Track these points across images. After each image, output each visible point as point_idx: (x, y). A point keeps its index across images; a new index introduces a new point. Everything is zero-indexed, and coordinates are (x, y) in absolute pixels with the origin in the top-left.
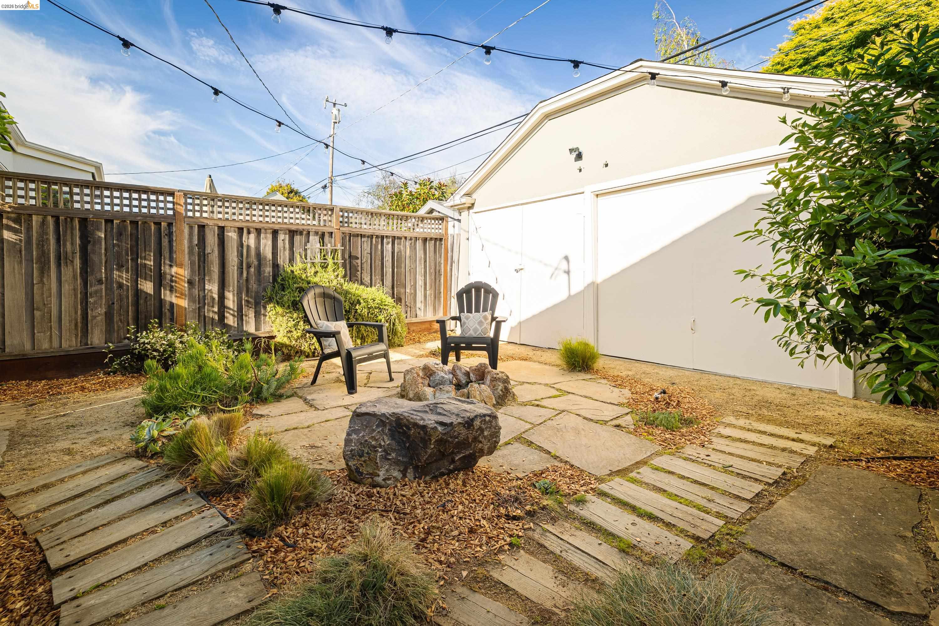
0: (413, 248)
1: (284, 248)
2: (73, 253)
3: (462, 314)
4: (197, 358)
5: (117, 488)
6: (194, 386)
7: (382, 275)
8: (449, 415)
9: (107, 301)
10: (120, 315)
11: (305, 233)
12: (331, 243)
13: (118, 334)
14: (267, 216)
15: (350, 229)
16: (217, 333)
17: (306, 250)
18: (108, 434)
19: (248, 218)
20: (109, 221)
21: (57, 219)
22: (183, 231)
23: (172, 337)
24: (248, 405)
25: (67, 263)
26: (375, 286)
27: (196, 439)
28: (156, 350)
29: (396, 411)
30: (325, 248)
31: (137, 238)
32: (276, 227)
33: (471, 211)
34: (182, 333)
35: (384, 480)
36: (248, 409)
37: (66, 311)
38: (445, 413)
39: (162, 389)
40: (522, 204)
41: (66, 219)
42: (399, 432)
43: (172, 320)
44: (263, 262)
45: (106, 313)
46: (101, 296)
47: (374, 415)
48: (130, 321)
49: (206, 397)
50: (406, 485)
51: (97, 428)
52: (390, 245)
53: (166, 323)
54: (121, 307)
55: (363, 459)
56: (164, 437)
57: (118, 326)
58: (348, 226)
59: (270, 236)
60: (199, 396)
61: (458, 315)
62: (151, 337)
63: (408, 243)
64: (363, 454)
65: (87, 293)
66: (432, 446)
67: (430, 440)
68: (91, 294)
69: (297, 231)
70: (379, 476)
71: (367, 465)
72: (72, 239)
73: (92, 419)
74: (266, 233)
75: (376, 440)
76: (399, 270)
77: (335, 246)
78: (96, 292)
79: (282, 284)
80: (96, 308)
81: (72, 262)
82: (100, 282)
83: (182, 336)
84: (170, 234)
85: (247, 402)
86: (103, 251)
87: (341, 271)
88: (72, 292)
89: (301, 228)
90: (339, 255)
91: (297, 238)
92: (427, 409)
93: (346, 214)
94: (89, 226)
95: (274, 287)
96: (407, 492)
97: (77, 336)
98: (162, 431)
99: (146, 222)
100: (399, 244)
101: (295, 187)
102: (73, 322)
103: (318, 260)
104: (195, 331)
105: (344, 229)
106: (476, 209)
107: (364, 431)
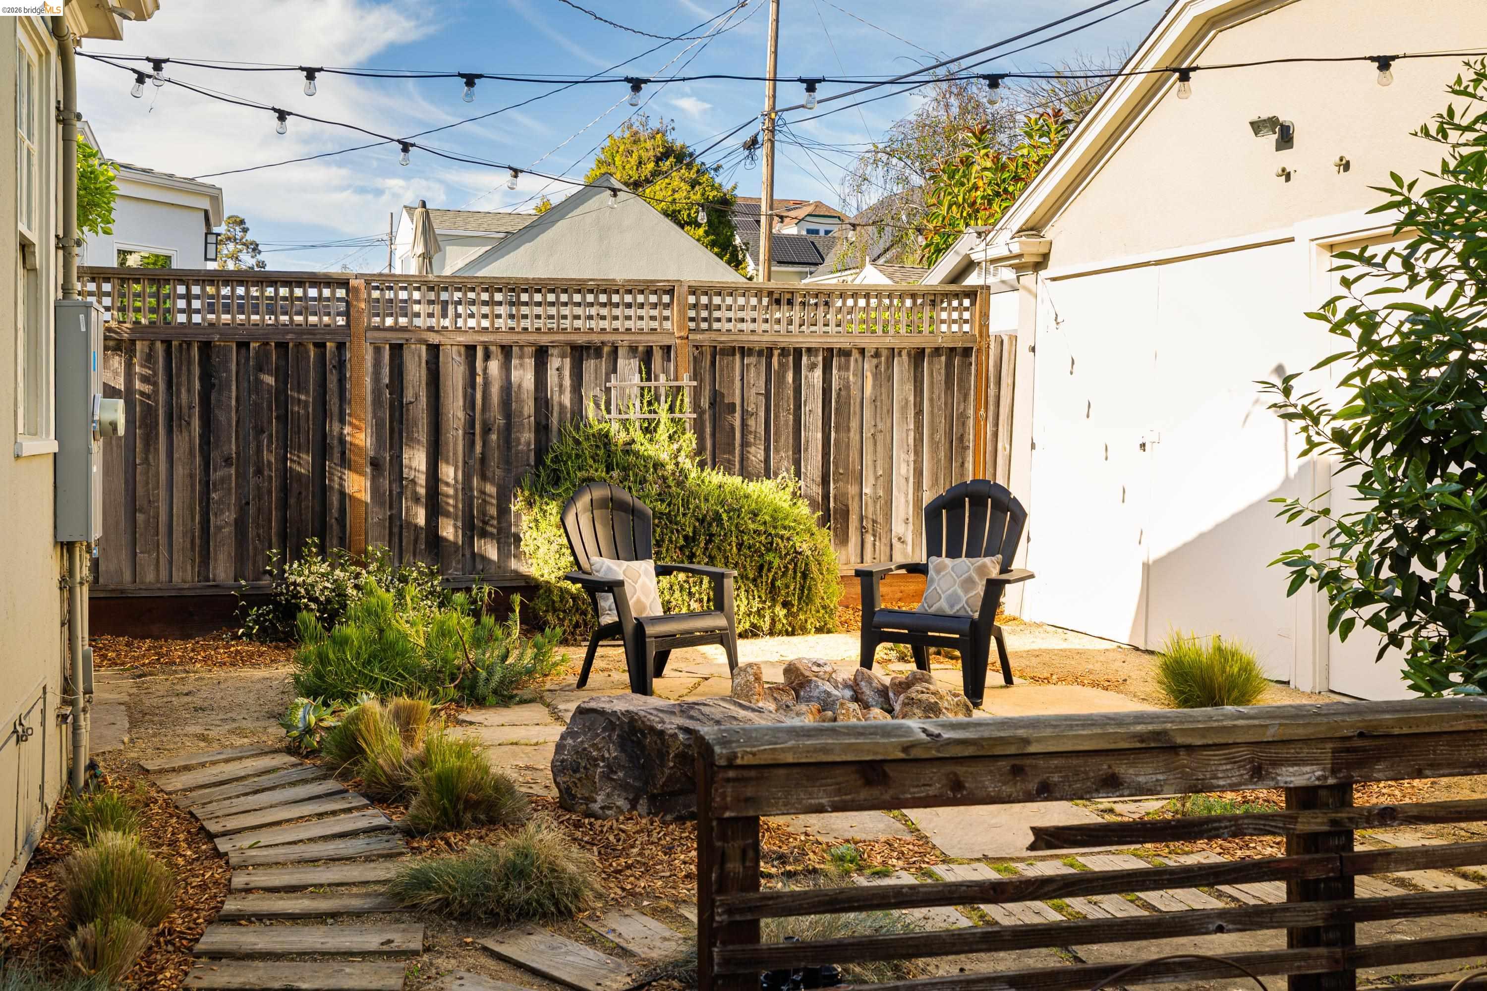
0: (884, 378)
1: (561, 386)
2: (191, 408)
3: (933, 558)
4: (377, 615)
5: (265, 781)
6: (369, 662)
7: (797, 450)
8: (705, 720)
9: (238, 499)
10: (258, 526)
11: (606, 349)
12: (665, 371)
13: (255, 562)
14: (525, 317)
15: (714, 336)
16: (420, 572)
17: (608, 390)
18: (248, 724)
19: (485, 323)
20: (243, 345)
21: (168, 343)
22: (363, 358)
23: (342, 574)
24: (453, 706)
25: (181, 425)
26: (776, 475)
27: (362, 727)
28: (315, 600)
29: (631, 708)
30: (653, 384)
31: (287, 375)
32: (544, 340)
33: (1043, 274)
34: (358, 569)
35: (602, 808)
36: (453, 712)
37: (178, 517)
38: (701, 717)
39: (323, 659)
40: (1159, 263)
41: (180, 345)
42: (633, 741)
43: (342, 542)
44: (515, 420)
45: (236, 520)
46: (230, 489)
47: (601, 713)
48: (274, 540)
49: (388, 683)
50: (631, 819)
51: (233, 715)
52: (818, 373)
53: (332, 547)
54: (259, 509)
55: (578, 775)
56: (323, 728)
57: (255, 548)
58: (710, 329)
59: (530, 362)
60: (376, 679)
61: (924, 561)
62: (306, 572)
63: (868, 366)
64: (578, 768)
65: (208, 482)
66: (671, 764)
67: (669, 754)
68: (214, 484)
69: (588, 348)
70: (596, 801)
71: (582, 785)
72: (189, 382)
73: (224, 703)
74: (521, 357)
75: (599, 750)
76: (842, 435)
77: (676, 379)
78: (223, 480)
79: (555, 470)
80: (222, 512)
81: (189, 424)
82: (228, 461)
83: (357, 576)
84: (341, 365)
85: (451, 700)
86: (233, 403)
87: (689, 440)
88: (187, 481)
89: (596, 339)
90: (687, 400)
91: (589, 365)
92: (677, 710)
93: (704, 300)
94: (214, 356)
95: (538, 476)
96: (629, 827)
97: (193, 561)
98: (322, 720)
99: (300, 343)
100: (844, 368)
101: (678, 139)
102: (189, 535)
103: (635, 414)
104: (382, 565)
105: (699, 337)
106: (1053, 269)
107: (585, 735)
